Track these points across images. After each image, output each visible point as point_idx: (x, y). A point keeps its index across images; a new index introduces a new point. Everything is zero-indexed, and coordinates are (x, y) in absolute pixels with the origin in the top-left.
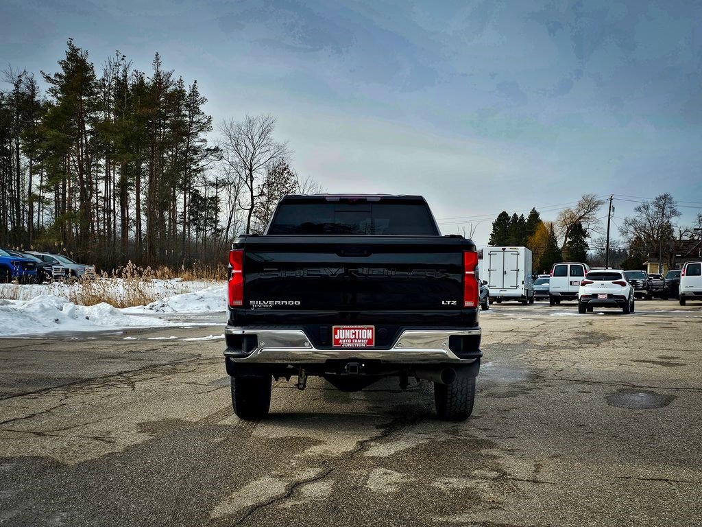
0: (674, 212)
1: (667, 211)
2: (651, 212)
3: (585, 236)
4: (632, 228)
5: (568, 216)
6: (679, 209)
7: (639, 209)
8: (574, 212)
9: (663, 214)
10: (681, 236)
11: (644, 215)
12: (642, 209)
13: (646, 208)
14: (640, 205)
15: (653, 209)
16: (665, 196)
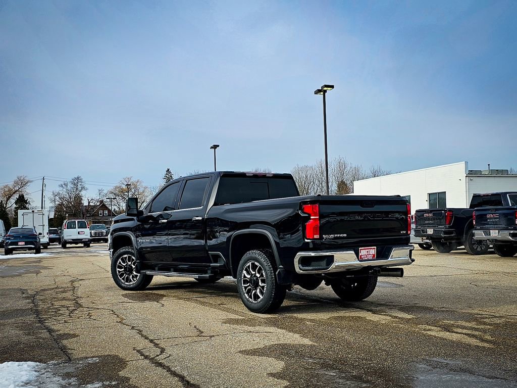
0: (83, 188)
1: (79, 187)
2: (69, 188)
3: (27, 203)
4: (57, 198)
5: (7, 190)
6: (86, 186)
7: (61, 186)
8: (11, 187)
9: (77, 189)
10: (89, 203)
11: (64, 190)
12: (64, 186)
13: (66, 185)
14: (62, 183)
15: (70, 186)
16: (78, 178)
